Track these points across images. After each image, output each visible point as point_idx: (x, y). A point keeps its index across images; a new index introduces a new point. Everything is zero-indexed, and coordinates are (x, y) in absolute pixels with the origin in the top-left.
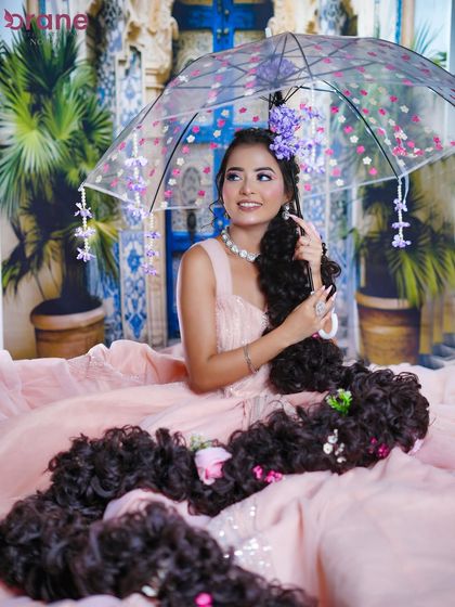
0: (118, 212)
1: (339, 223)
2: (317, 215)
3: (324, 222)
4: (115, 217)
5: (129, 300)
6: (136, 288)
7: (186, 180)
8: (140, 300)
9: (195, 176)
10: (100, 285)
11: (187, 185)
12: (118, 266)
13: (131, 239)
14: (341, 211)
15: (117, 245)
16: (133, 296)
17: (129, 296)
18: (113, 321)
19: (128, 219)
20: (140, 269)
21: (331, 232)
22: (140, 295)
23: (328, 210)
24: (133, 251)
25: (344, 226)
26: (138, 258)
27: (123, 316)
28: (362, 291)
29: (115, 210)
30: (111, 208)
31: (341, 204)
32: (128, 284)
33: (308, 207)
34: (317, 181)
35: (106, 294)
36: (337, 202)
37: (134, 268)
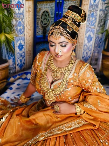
0: (13, 30)
1: (101, 28)
2: (93, 23)
3: (95, 26)
4: (12, 32)
5: (19, 60)
6: (22, 56)
7: (43, 16)
8: (23, 59)
9: (47, 14)
10: (7, 56)
11: (43, 18)
12: (14, 49)
13: (19, 40)
14: (103, 23)
15: (14, 42)
16: (20, 58)
17: (19, 58)
18: (12, 66)
19: (18, 33)
20: (23, 50)
21: (97, 31)
22: (23, 58)
23: (97, 22)
24: (20, 44)
25: (103, 29)
26: (22, 46)
27: (16, 65)
28: (105, 50)
29: (12, 30)
30: (11, 29)
31: (103, 21)
32: (18, 55)
33: (89, 20)
34: (94, 10)
35: (9, 58)
36: (102, 20)
37: (21, 49)
